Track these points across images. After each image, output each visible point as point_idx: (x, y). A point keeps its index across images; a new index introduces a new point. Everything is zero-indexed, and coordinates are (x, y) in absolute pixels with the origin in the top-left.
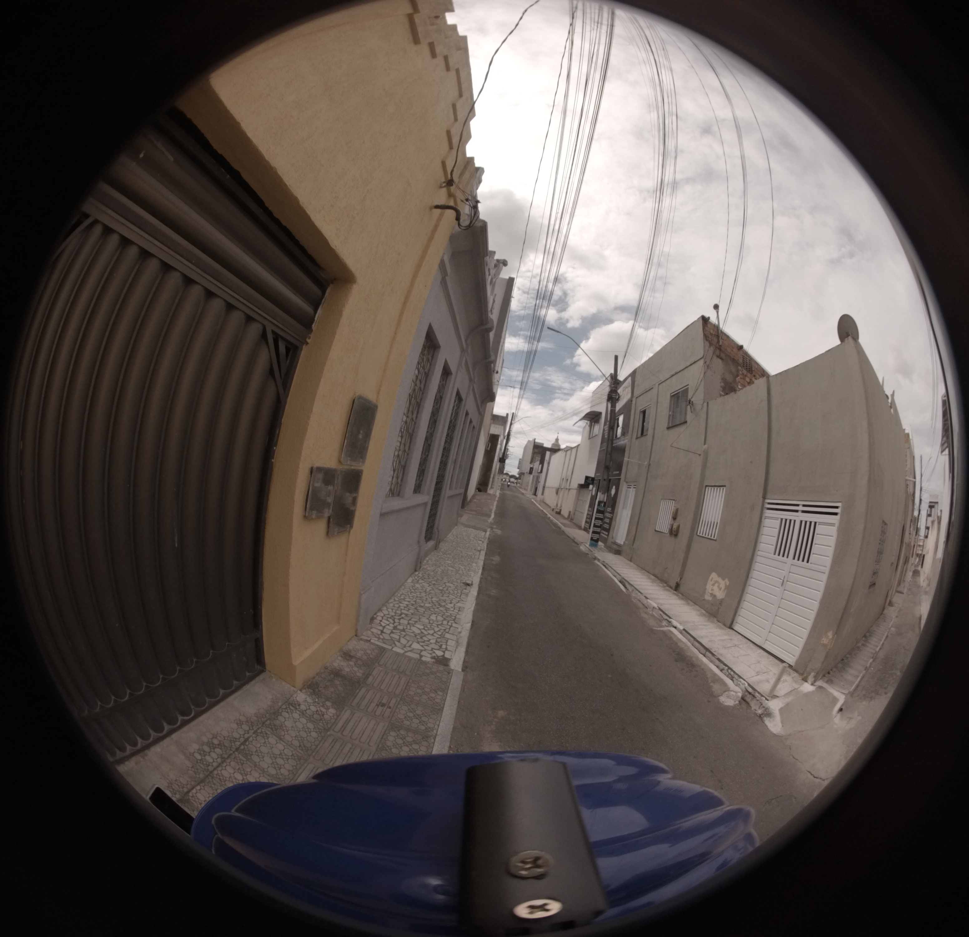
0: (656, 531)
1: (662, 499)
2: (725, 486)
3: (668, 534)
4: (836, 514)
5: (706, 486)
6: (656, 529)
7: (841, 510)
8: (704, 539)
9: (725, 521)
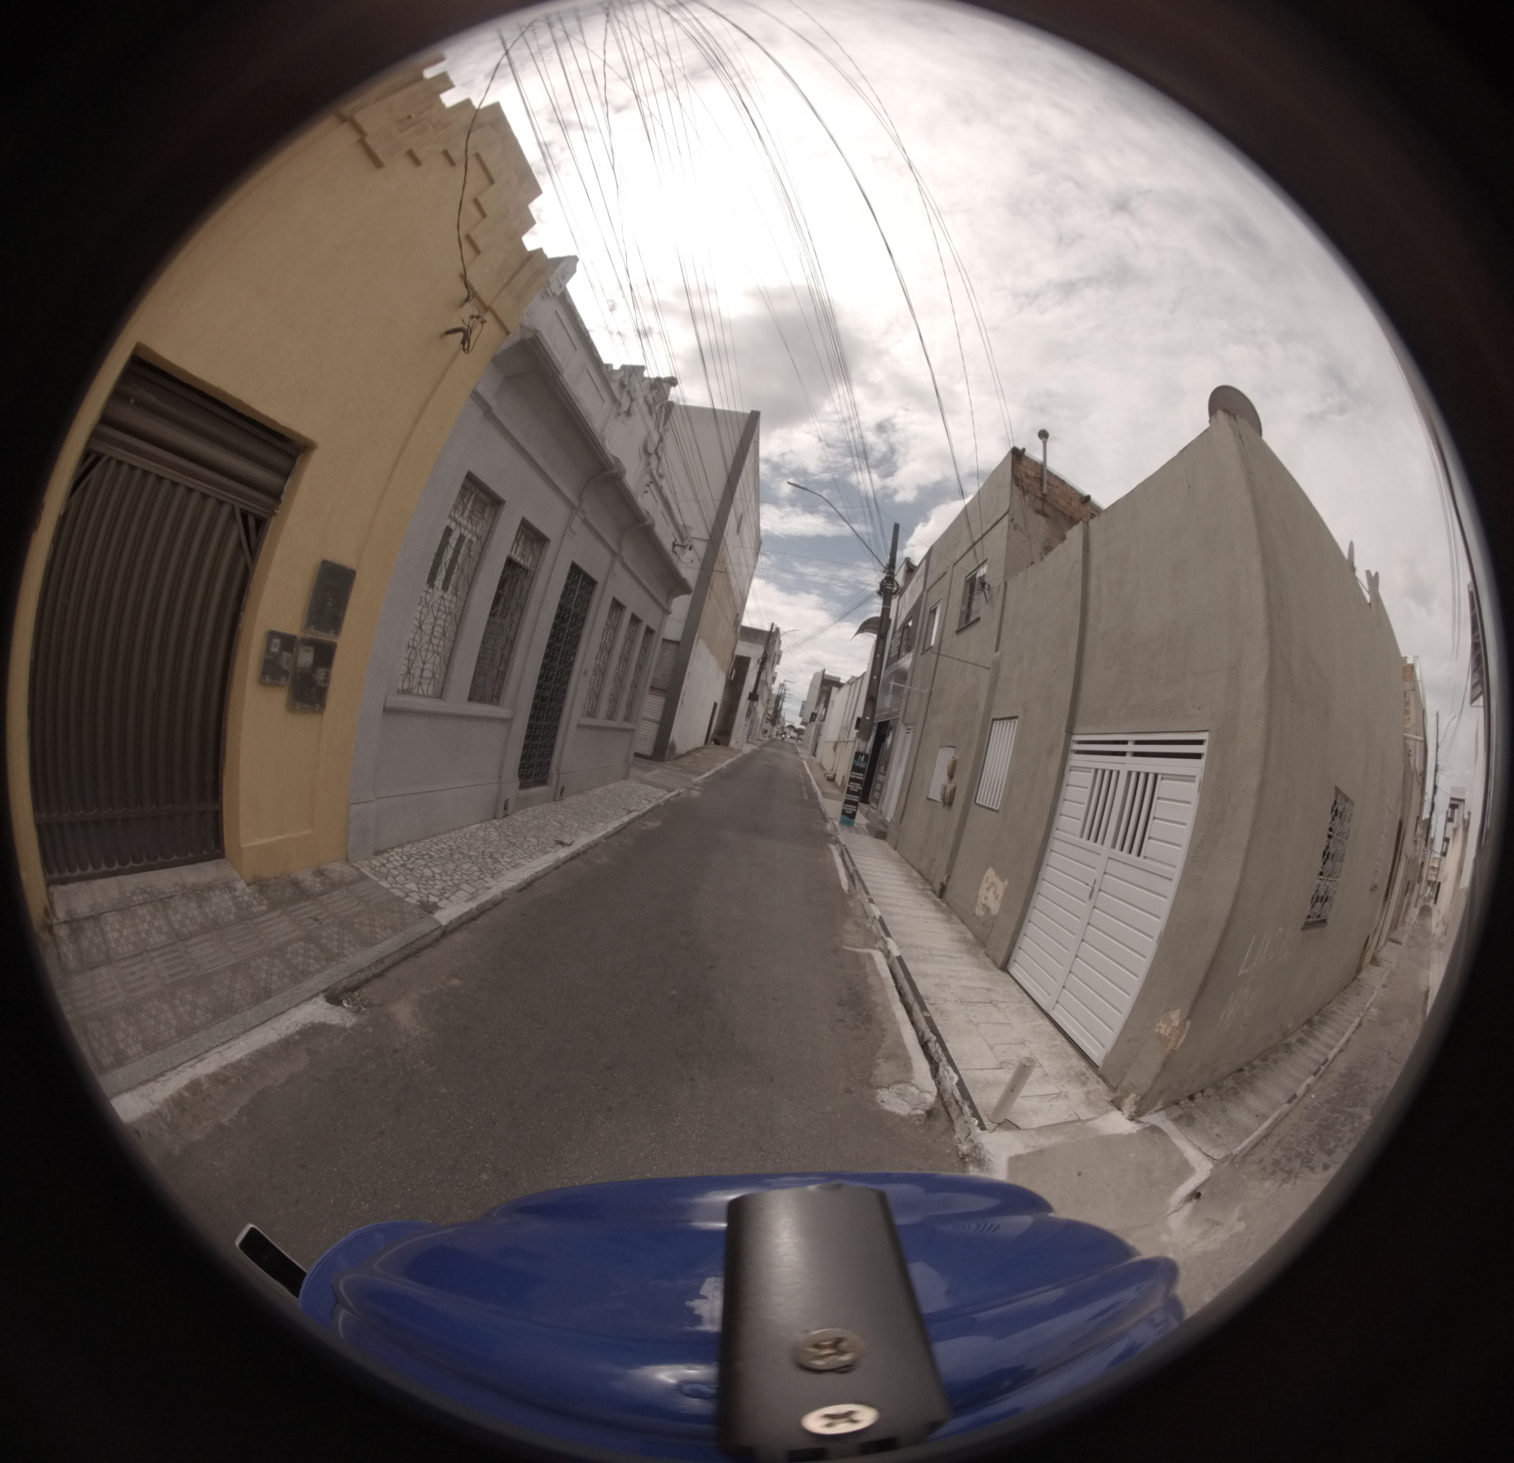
0: (929, 799)
1: (940, 747)
2: (1016, 717)
3: (942, 803)
4: (1198, 756)
5: (994, 720)
6: (930, 797)
7: (1208, 748)
8: (984, 809)
9: (1012, 780)
